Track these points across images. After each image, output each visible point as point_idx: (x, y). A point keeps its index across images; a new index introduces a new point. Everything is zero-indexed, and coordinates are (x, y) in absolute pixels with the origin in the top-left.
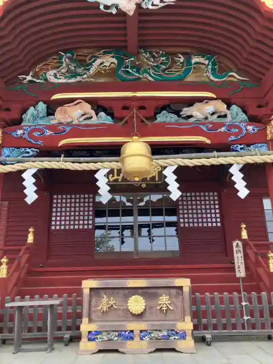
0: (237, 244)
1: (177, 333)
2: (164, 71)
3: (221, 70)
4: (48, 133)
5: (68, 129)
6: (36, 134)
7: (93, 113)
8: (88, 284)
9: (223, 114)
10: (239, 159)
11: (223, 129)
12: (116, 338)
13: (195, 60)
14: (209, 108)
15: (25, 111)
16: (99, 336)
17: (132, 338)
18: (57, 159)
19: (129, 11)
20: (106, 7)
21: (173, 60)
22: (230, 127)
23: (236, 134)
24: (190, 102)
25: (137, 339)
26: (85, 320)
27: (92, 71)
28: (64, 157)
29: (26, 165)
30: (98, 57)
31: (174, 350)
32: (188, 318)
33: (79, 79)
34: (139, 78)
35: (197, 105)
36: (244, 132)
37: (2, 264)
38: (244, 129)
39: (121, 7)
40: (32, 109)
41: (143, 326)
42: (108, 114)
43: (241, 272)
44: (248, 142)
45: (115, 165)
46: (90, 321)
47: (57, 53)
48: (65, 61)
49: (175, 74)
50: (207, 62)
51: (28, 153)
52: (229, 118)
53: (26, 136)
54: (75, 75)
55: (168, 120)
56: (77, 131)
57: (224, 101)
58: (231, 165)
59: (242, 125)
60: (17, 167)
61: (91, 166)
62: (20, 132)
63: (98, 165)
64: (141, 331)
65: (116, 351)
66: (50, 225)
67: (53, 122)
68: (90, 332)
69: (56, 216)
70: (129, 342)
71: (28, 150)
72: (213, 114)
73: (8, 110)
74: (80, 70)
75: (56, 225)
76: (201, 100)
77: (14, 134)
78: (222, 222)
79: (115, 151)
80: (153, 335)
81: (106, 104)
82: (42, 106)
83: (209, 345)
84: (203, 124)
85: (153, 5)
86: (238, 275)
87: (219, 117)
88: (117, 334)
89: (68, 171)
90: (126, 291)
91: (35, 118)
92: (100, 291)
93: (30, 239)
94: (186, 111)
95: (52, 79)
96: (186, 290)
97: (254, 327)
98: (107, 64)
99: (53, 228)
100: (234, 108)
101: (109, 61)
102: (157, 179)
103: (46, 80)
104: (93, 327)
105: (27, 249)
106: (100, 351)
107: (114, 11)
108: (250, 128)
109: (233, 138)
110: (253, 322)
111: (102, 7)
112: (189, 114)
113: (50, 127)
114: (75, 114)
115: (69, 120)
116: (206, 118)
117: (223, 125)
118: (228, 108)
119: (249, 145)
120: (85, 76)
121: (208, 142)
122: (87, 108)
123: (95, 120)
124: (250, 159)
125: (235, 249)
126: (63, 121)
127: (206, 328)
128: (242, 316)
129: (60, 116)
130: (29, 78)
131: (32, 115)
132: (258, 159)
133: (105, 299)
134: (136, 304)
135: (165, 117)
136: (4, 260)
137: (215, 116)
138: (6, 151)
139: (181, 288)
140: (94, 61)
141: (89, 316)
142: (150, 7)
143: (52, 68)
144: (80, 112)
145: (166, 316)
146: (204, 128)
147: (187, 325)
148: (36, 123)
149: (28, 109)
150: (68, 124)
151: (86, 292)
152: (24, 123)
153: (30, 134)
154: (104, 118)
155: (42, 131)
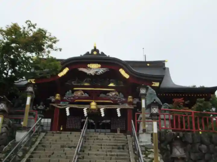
5: (77, 98)
6: (69, 99)
7: (84, 93)
11: (117, 99)
14: (114, 94)
15: (66, 92)
24: (109, 92)
28: (76, 105)
34: (96, 85)
35: (111, 92)
36: (122, 100)
40: (68, 92)
42: (87, 94)
44: (123, 103)
45: (88, 107)
48: (77, 79)
54: (79, 83)
56: (79, 98)
57: (118, 92)
58: (117, 108)
59: (121, 98)
60: (65, 107)
61: (82, 107)
62: (65, 98)
67: (73, 95)
69: (68, 122)
71: (67, 102)
76: (112, 91)
77: (63, 98)
79: (89, 103)
81: (87, 91)
82: (70, 91)
91: (69, 94)
94: (108, 94)
95: (74, 84)
100: (121, 94)
101: (89, 79)
103: (71, 84)
107: (90, 75)
108: (124, 99)
109: (119, 102)
112: (108, 95)
113: (73, 97)
114: (79, 93)
115: (77, 95)
116: (113, 96)
117: (116, 98)
118: (119, 94)
121: (112, 102)
122: (82, 92)
123: (84, 95)
124: (121, 107)
129: (75, 94)
130: (67, 83)
132: (124, 107)
135: (102, 95)
138: (61, 103)
140: (85, 79)
143: (74, 81)
144: (80, 93)
146: (112, 99)
148: (69, 96)
150: (77, 96)
152: (66, 96)
153: (68, 98)
154: (86, 95)
155: (70, 98)
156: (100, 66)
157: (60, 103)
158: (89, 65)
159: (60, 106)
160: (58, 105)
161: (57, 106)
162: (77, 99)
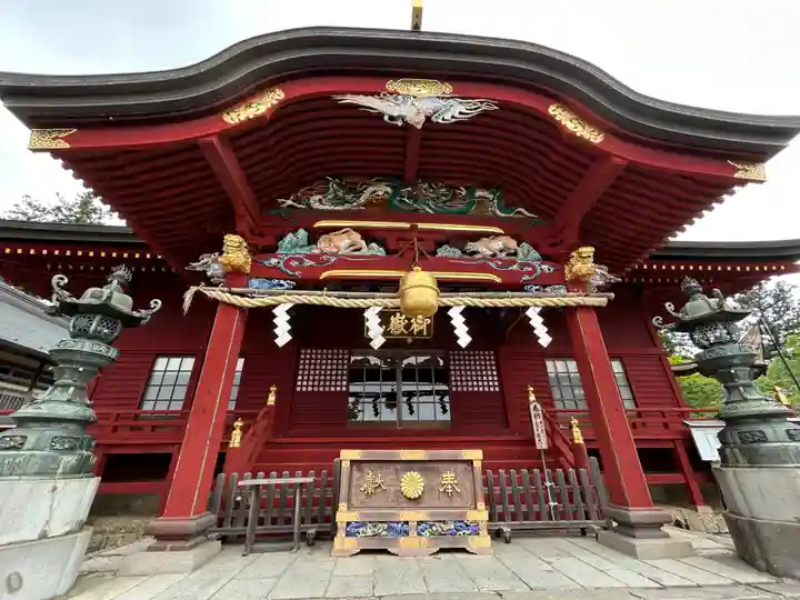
0: (535, 407)
1: (467, 525)
2: (445, 202)
3: (507, 207)
4: (308, 263)
5: (333, 259)
6: (294, 264)
7: (363, 243)
8: (348, 455)
9: (513, 251)
10: (537, 301)
12: (384, 533)
13: (479, 193)
14: (497, 244)
15: (281, 237)
16: (361, 530)
17: (407, 533)
18: (319, 292)
19: (418, 123)
20: (391, 118)
21: (455, 194)
22: (523, 265)
23: (530, 273)
24: (476, 237)
25: (413, 533)
26: (343, 506)
27: (362, 200)
28: (328, 290)
29: (280, 298)
30: (370, 185)
31: (464, 550)
32: (481, 505)
33: (347, 206)
34: (416, 209)
36: (539, 271)
37: (234, 429)
38: (538, 268)
39: (408, 119)
40: (290, 236)
41: (421, 515)
42: (381, 244)
43: (542, 443)
44: (544, 283)
45: (389, 302)
46: (349, 508)
47: (323, 178)
48: (333, 186)
49: (459, 206)
50: (491, 196)
51: (282, 285)
52: (520, 255)
53: (281, 265)
54: (343, 202)
55: (451, 255)
56: (343, 262)
57: (513, 237)
59: (536, 264)
60: (268, 300)
61: (360, 303)
62: (274, 261)
63: (368, 302)
64: (419, 523)
65: (385, 552)
66: (295, 386)
67: (316, 251)
68: (348, 524)
69: (303, 375)
70: (402, 539)
71: (282, 282)
72: (501, 251)
73: (261, 235)
74: (348, 197)
75: (302, 386)
76: (487, 235)
77: (266, 263)
78: (500, 386)
80: (434, 528)
81: (377, 235)
82: (302, 233)
83: (507, 542)
84: (492, 261)
85: (443, 119)
86: (538, 447)
87: (507, 255)
88: (386, 526)
89: (331, 308)
90: (398, 466)
91: (293, 246)
92: (364, 465)
93: (272, 399)
94: (471, 246)
95: (317, 206)
96: (478, 464)
97: (563, 516)
98: (381, 193)
99: (299, 389)
100: (525, 245)
101: (383, 190)
102: (425, 333)
103: (309, 205)
104: (354, 516)
105: (267, 413)
106: (363, 552)
107: (400, 123)
108: (545, 267)
109: (526, 278)
110: (561, 509)
111: (386, 118)
113: (312, 257)
114: (342, 244)
115: (335, 250)
116: (494, 255)
119: (545, 287)
120: (355, 204)
121: (498, 280)
122: (357, 237)
123: (365, 251)
125: (533, 413)
126: (327, 250)
127: (501, 518)
128: (547, 502)
129: (323, 245)
130: (289, 202)
131: (290, 242)
132: (560, 301)
133: (369, 476)
134: (413, 483)
135: (443, 252)
136: (239, 424)
137: (504, 254)
138: (255, 282)
139: (470, 462)
140: (365, 189)
141: (349, 501)
142: (440, 121)
143: (317, 194)
144: (348, 241)
145: (451, 501)
146: (493, 265)
147: (480, 515)
148: (293, 252)
149: (285, 236)
150: (333, 255)
151: (346, 465)
152: (279, 252)
153: (287, 264)
154: (376, 250)
155: (301, 261)
156: (447, 88)
157: (247, 286)
158: (391, 85)
159: (242, 295)
160: (232, 293)
161: (227, 297)
162: (333, 267)
